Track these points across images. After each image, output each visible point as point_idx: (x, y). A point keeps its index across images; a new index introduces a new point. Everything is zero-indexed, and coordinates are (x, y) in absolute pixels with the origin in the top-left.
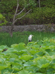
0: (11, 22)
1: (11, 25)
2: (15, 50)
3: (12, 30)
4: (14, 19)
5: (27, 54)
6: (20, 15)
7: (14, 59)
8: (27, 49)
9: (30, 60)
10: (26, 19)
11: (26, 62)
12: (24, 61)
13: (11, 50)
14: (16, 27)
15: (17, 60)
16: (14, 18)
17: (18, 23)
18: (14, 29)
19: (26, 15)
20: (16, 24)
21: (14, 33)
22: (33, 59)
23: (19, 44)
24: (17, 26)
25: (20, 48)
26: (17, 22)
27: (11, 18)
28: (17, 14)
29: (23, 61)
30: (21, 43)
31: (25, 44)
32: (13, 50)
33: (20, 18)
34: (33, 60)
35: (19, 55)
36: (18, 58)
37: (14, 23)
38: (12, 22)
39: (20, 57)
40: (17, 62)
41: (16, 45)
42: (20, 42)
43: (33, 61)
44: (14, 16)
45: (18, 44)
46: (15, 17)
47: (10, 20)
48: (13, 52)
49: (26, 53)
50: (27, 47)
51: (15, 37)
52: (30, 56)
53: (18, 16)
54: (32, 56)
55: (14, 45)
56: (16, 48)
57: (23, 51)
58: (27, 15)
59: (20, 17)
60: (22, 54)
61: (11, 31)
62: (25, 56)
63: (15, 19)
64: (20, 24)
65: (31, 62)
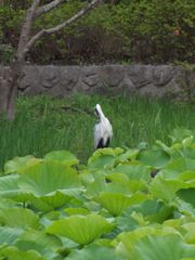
0: (8, 47)
1: (8, 62)
2: (25, 189)
3: (12, 85)
4: (24, 34)
5: (87, 211)
6: (59, 12)
7: (20, 232)
8: (85, 184)
9: (98, 242)
10: (86, 31)
11: (81, 247)
12: (68, 243)
13: (6, 185)
14: (32, 73)
15: (34, 237)
16: (27, 26)
17: (47, 52)
18: (22, 83)
19: (88, 11)
20: (35, 56)
21: (23, 102)
22: (112, 237)
23: (48, 157)
24: (41, 68)
25: (51, 178)
26: (40, 46)
27: (10, 24)
28: (40, 9)
29: (61, 244)
30: (58, 153)
31: (75, 161)
32: (15, 185)
33: (57, 28)
34: (114, 242)
35: (46, 213)
36: (37, 226)
37: (23, 49)
38: (15, 46)
39: (47, 222)
40: (33, 245)
41: (31, 161)
42: (53, 148)
43: (113, 247)
44: (28, 18)
45: (40, 155)
46: (33, 19)
47: (7, 35)
48: (14, 197)
49: (81, 204)
50: (87, 176)
51: (25, 119)
52: (97, 220)
53: (48, 17)
54: (111, 220)
55: (22, 159)
56: (29, 175)
57: (64, 191)
58: (93, 13)
59: (58, 22)
60: (58, 206)
61: (6, 92)
62: (73, 220)
63: (33, 32)
64: (58, 58)
65: (103, 249)
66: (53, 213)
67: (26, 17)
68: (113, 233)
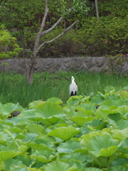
0: (29, 50)
1: (29, 57)
2: (38, 115)
3: (31, 67)
4: (36, 44)
5: (67, 125)
6: (52, 34)
7: (36, 135)
8: (65, 113)
9: (72, 139)
10: (65, 42)
11: (64, 142)
12: (58, 140)
13: (29, 114)
14: (40, 62)
15: (43, 137)
16: (38, 40)
17: (47, 52)
18: (36, 67)
19: (65, 33)
20: (41, 54)
21: (37, 75)
22: (79, 137)
23: (49, 100)
24: (44, 60)
25: (50, 110)
26: (44, 49)
27: (30, 39)
28: (44, 32)
29: (55, 141)
30: (53, 98)
31: (61, 102)
32: (33, 114)
33: (51, 41)
34: (79, 139)
35: (48, 126)
36: (44, 133)
37: (36, 51)
38: (32, 49)
39: (49, 131)
40: (42, 141)
41: (40, 102)
42: (51, 96)
43: (79, 142)
44: (38, 37)
45: (45, 100)
46: (40, 37)
47: (28, 45)
48: (33, 119)
49: (64, 122)
50: (66, 109)
51: (38, 83)
52: (71, 129)
53: (47, 36)
54: (78, 129)
55: (36, 102)
56: (40, 109)
57: (56, 116)
58: (68, 34)
59: (52, 38)
60: (54, 123)
61: (29, 71)
62: (60, 129)
63: (40, 43)
64: (52, 55)
65: (75, 143)
66: (51, 126)
67: (37, 36)
68: (79, 135)
